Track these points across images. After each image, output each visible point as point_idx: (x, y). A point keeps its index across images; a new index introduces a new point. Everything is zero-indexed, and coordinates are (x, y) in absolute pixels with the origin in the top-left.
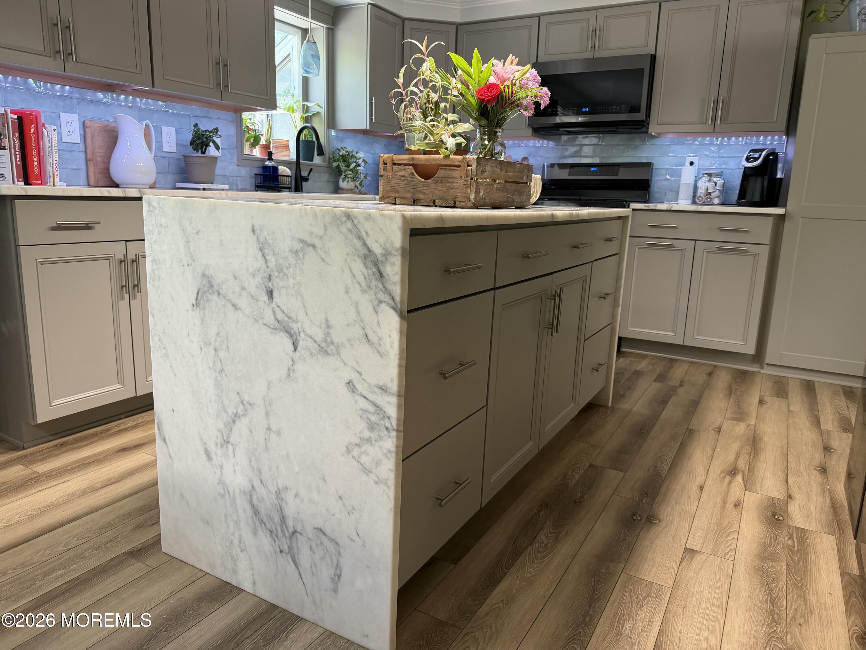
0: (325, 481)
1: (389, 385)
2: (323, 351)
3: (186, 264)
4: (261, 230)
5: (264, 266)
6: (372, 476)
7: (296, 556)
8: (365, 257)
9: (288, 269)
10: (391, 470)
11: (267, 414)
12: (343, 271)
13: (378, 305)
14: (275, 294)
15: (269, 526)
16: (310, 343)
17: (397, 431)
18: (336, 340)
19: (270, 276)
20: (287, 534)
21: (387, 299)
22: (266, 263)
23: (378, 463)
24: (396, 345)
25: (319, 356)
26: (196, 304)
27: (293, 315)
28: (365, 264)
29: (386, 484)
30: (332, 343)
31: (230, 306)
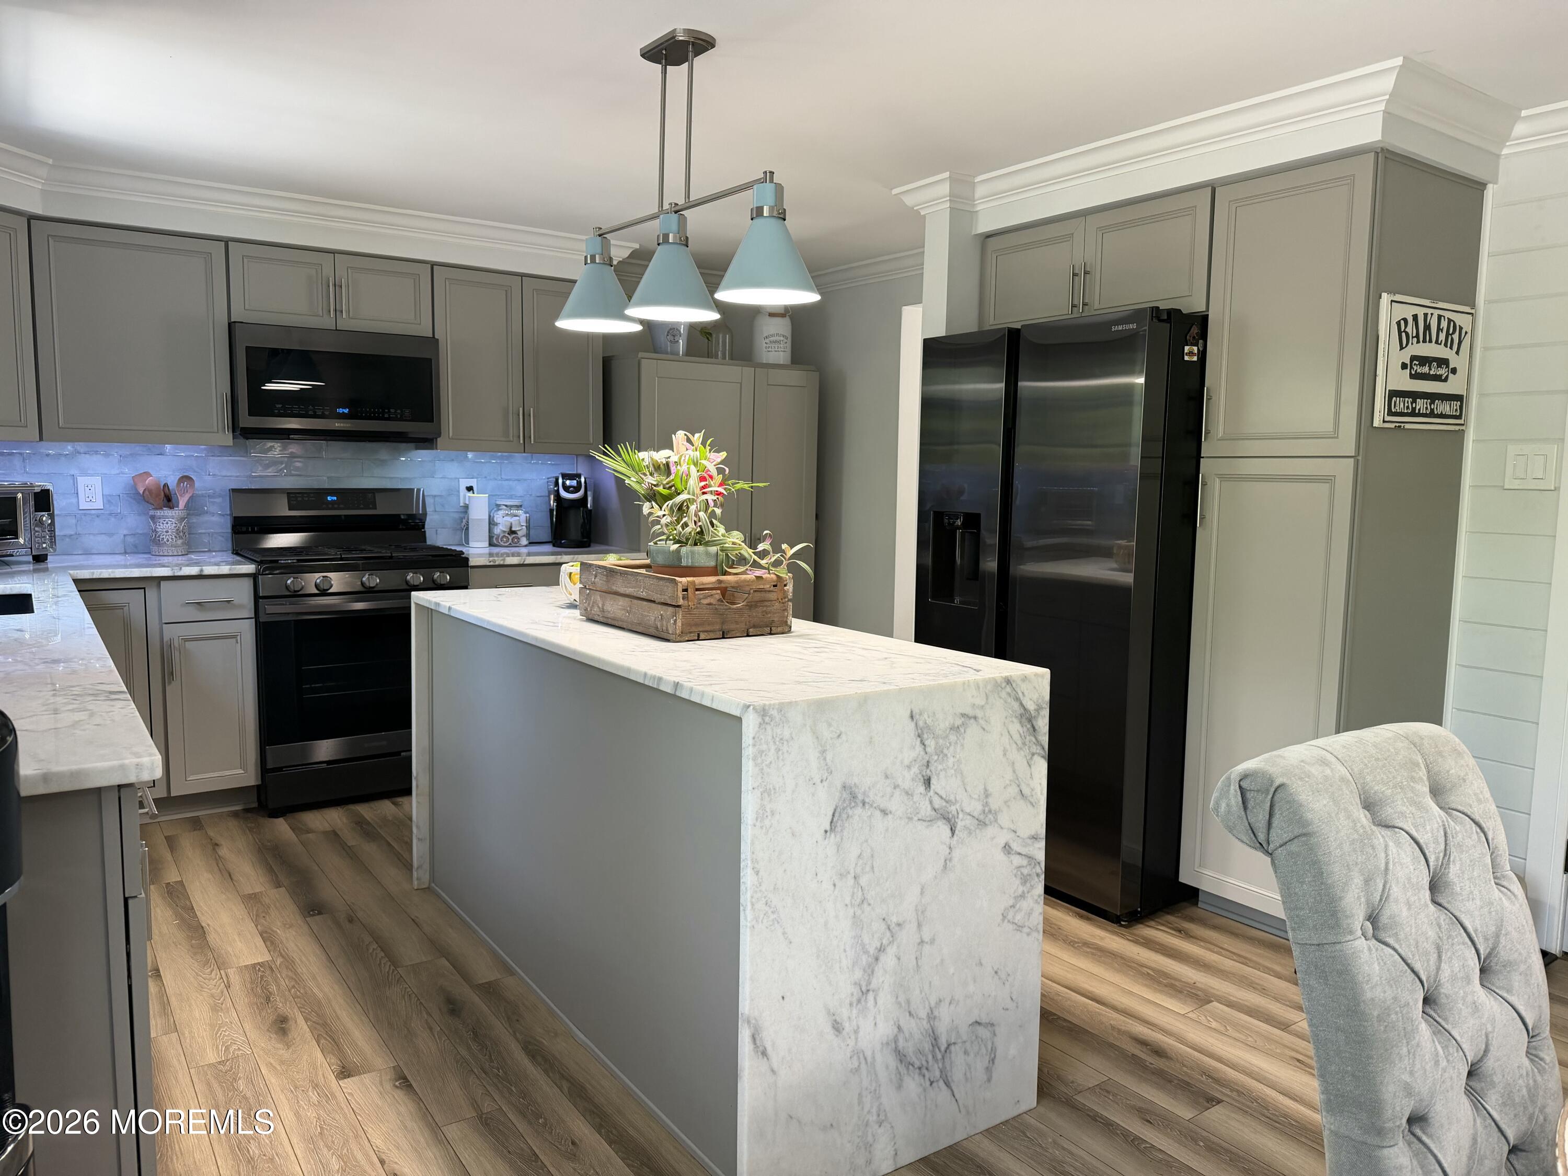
2: (982, 824)
3: (821, 781)
4: (921, 714)
5: (922, 753)
6: (1024, 929)
8: (1021, 715)
9: (948, 749)
11: (920, 925)
12: (1002, 735)
13: (1031, 758)
14: (933, 781)
16: (968, 821)
18: (993, 807)
19: (928, 762)
21: (1037, 750)
22: (925, 749)
25: (978, 831)
26: (831, 829)
29: (1037, 929)
30: (990, 811)
31: (878, 813)
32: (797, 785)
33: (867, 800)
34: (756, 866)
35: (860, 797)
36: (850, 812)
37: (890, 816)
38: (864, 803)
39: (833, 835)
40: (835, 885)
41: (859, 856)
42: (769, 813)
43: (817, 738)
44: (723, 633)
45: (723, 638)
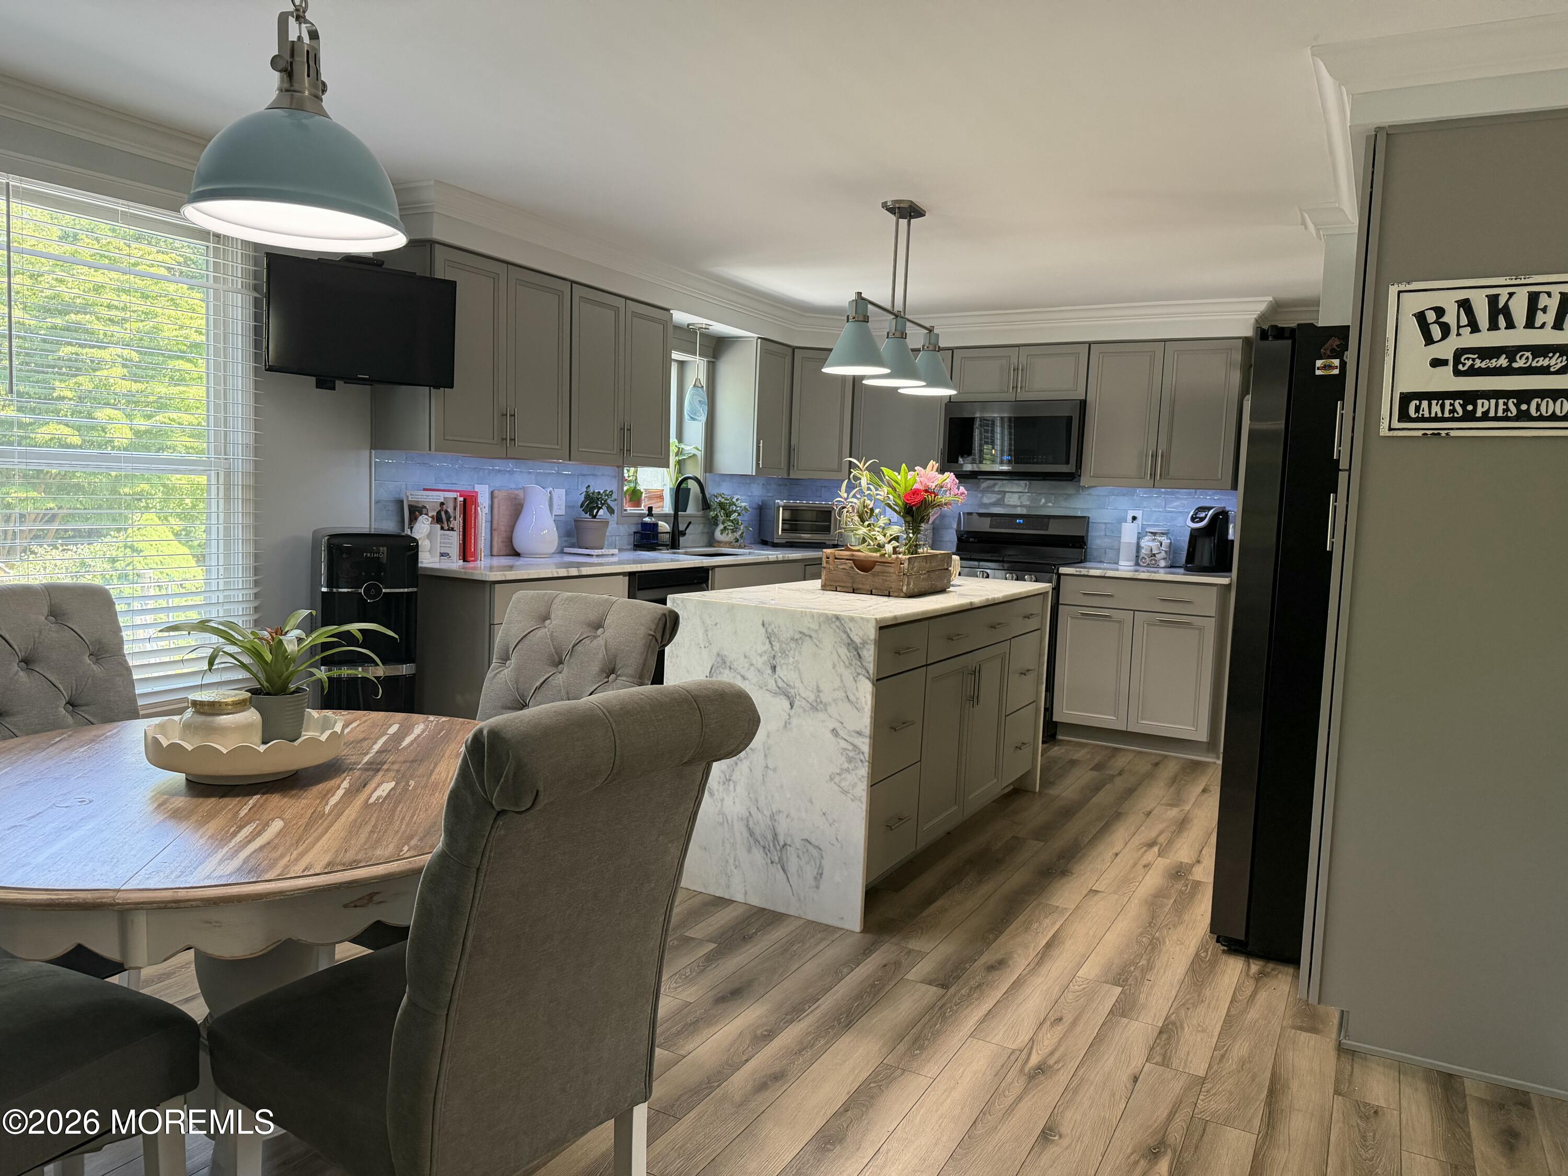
0: (812, 803)
1: (864, 730)
2: (814, 708)
3: (703, 647)
4: (769, 625)
5: (770, 649)
6: (849, 795)
7: (785, 865)
8: (849, 644)
9: (789, 651)
10: (863, 790)
11: (766, 756)
12: (832, 653)
13: (857, 676)
14: (778, 669)
15: (762, 843)
16: (804, 703)
17: (869, 762)
18: (824, 701)
19: (774, 656)
20: (778, 848)
21: (864, 672)
22: (772, 647)
23: (854, 786)
24: (869, 703)
25: (811, 712)
27: (791, 684)
28: (848, 649)
29: (860, 800)
30: (821, 702)
31: (739, 677)
32: (690, 645)
33: (732, 666)
35: (728, 664)
37: (747, 681)
43: (703, 622)
44: (854, 589)
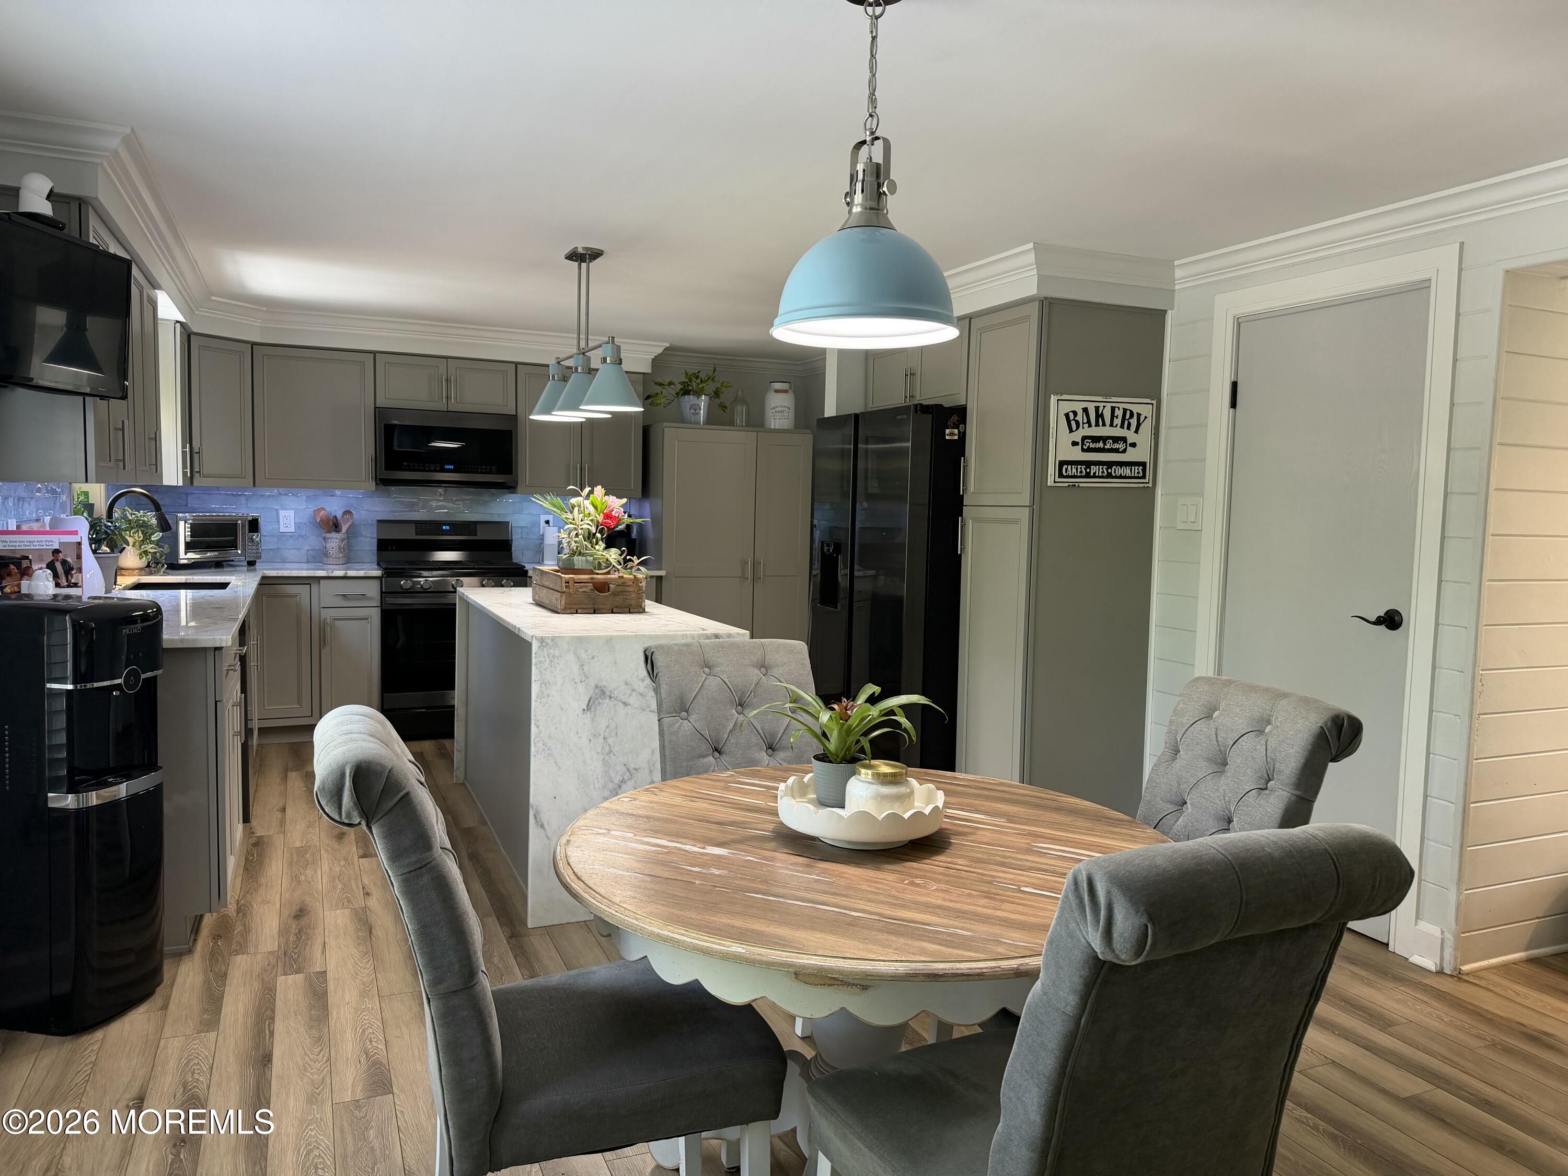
3: (578, 681)
26: (588, 709)
31: (620, 704)
32: (564, 682)
33: (612, 696)
34: (537, 723)
35: (608, 693)
36: (601, 701)
37: (629, 707)
38: (610, 697)
39: (589, 712)
40: (590, 741)
41: (607, 727)
42: (545, 695)
43: (578, 657)
44: (595, 610)
45: (595, 613)
